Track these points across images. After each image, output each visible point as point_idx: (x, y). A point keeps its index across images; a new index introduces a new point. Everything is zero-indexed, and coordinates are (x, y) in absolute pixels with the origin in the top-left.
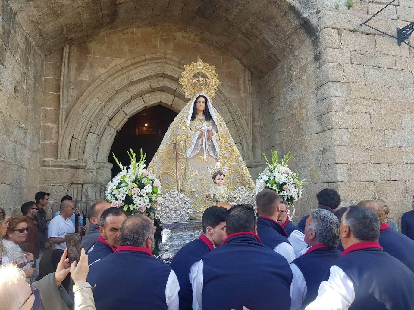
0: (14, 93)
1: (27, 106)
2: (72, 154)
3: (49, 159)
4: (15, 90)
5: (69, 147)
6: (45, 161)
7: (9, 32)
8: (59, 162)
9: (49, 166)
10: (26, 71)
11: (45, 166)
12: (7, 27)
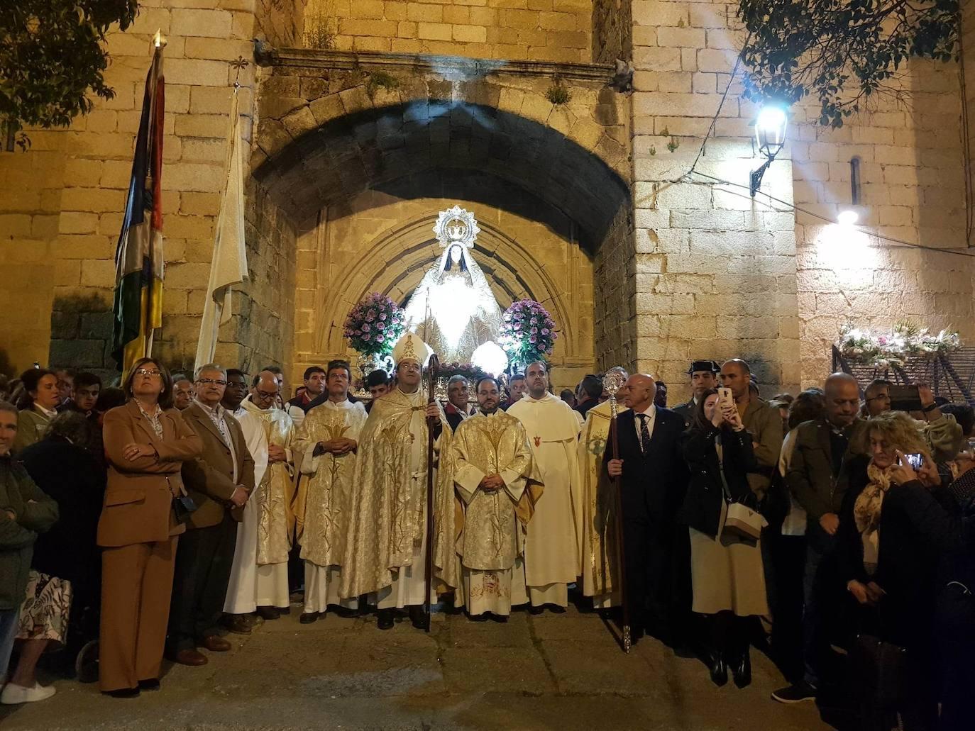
0: (267, 280)
1: (279, 291)
2: (332, 346)
3: (304, 353)
4: (268, 276)
5: (328, 338)
6: (300, 355)
7: (262, 215)
8: (316, 356)
9: (305, 362)
10: (278, 250)
11: (300, 362)
12: (259, 212)
